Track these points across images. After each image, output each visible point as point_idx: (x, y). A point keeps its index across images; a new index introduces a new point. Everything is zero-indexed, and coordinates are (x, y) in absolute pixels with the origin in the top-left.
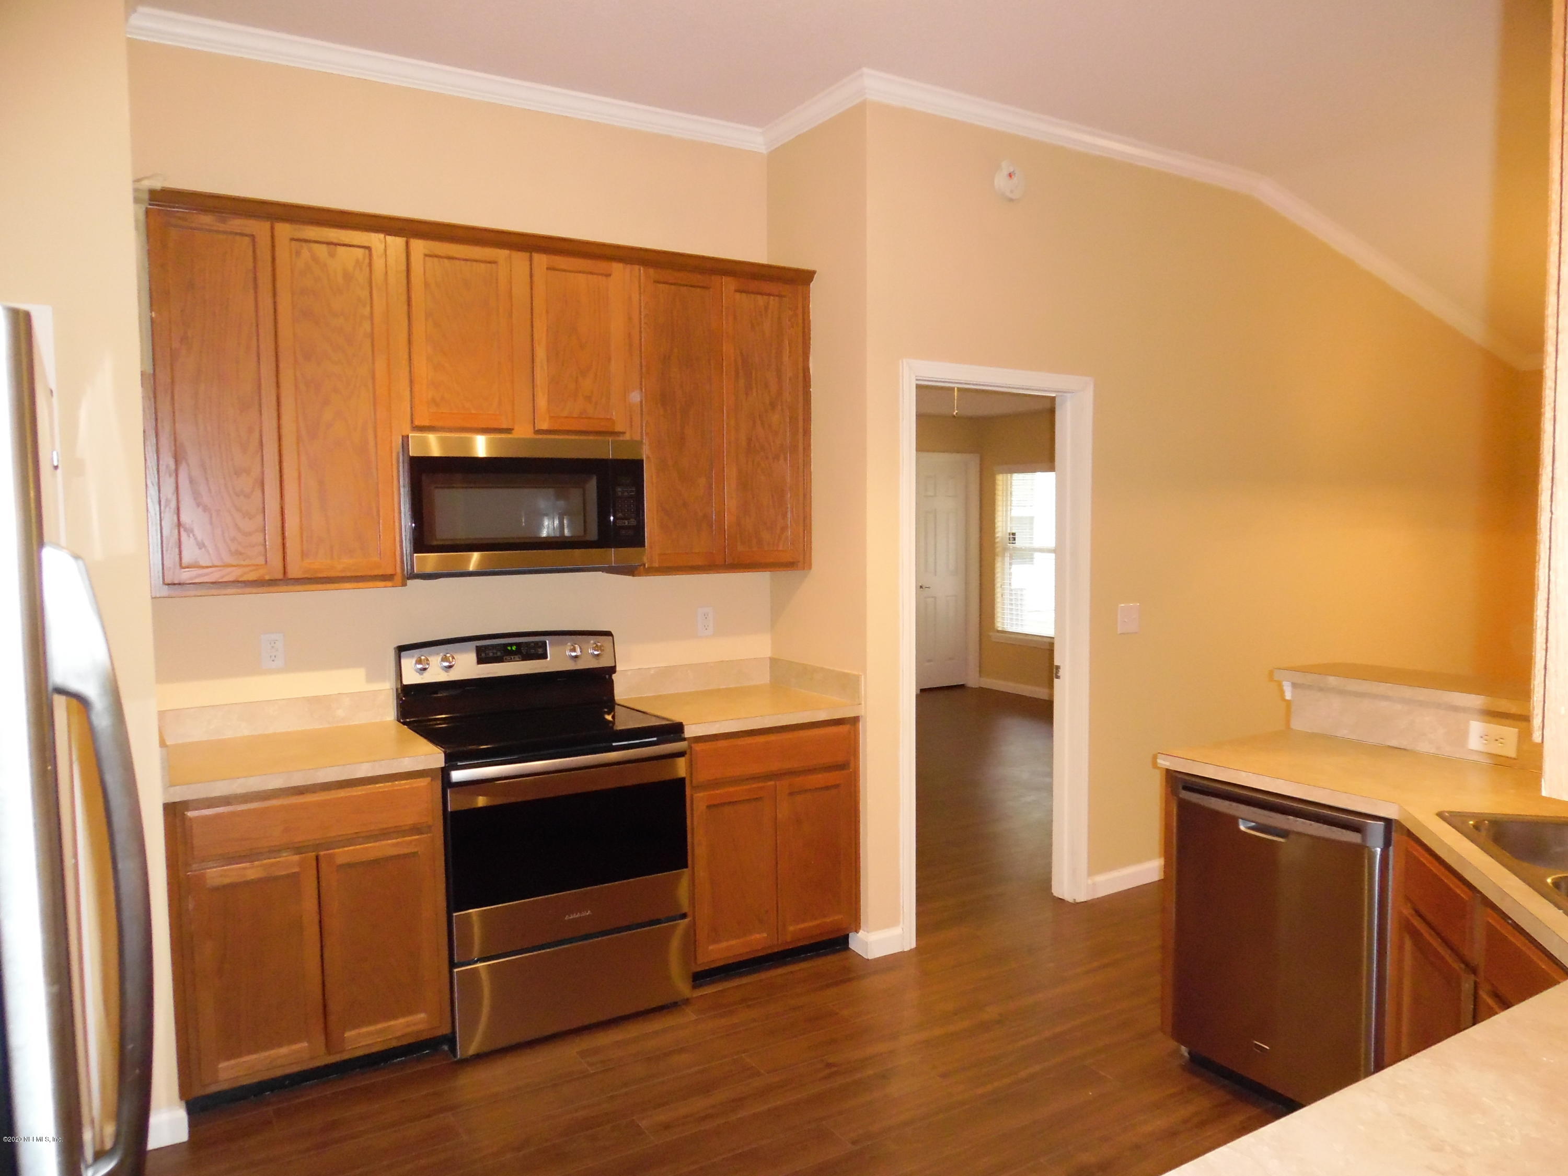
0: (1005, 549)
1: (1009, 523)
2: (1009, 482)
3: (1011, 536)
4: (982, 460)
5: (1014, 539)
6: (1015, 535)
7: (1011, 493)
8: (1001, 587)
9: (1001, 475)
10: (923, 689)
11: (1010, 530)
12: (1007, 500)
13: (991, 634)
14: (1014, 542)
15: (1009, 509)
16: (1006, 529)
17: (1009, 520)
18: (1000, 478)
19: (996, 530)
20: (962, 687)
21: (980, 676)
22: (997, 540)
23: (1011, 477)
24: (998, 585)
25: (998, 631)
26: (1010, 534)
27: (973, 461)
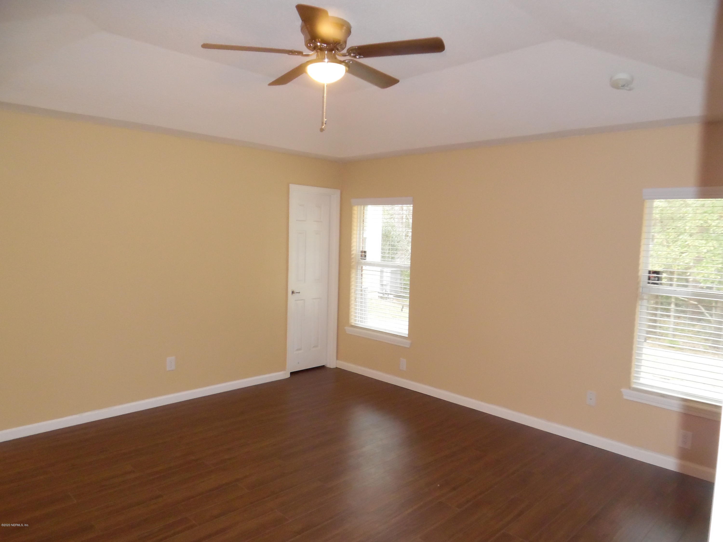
0: (358, 263)
1: (361, 243)
2: (362, 212)
3: (363, 254)
4: (341, 193)
5: (365, 256)
6: (366, 253)
7: (363, 221)
8: (355, 292)
9: (357, 206)
10: (292, 372)
11: (362, 249)
12: (360, 226)
13: (346, 328)
14: (365, 258)
15: (362, 233)
16: (359, 248)
17: (361, 241)
18: (356, 209)
19: (352, 249)
20: (323, 367)
21: (337, 359)
22: (353, 256)
23: (364, 208)
24: (352, 291)
25: (353, 326)
26: (362, 252)
27: (336, 194)
